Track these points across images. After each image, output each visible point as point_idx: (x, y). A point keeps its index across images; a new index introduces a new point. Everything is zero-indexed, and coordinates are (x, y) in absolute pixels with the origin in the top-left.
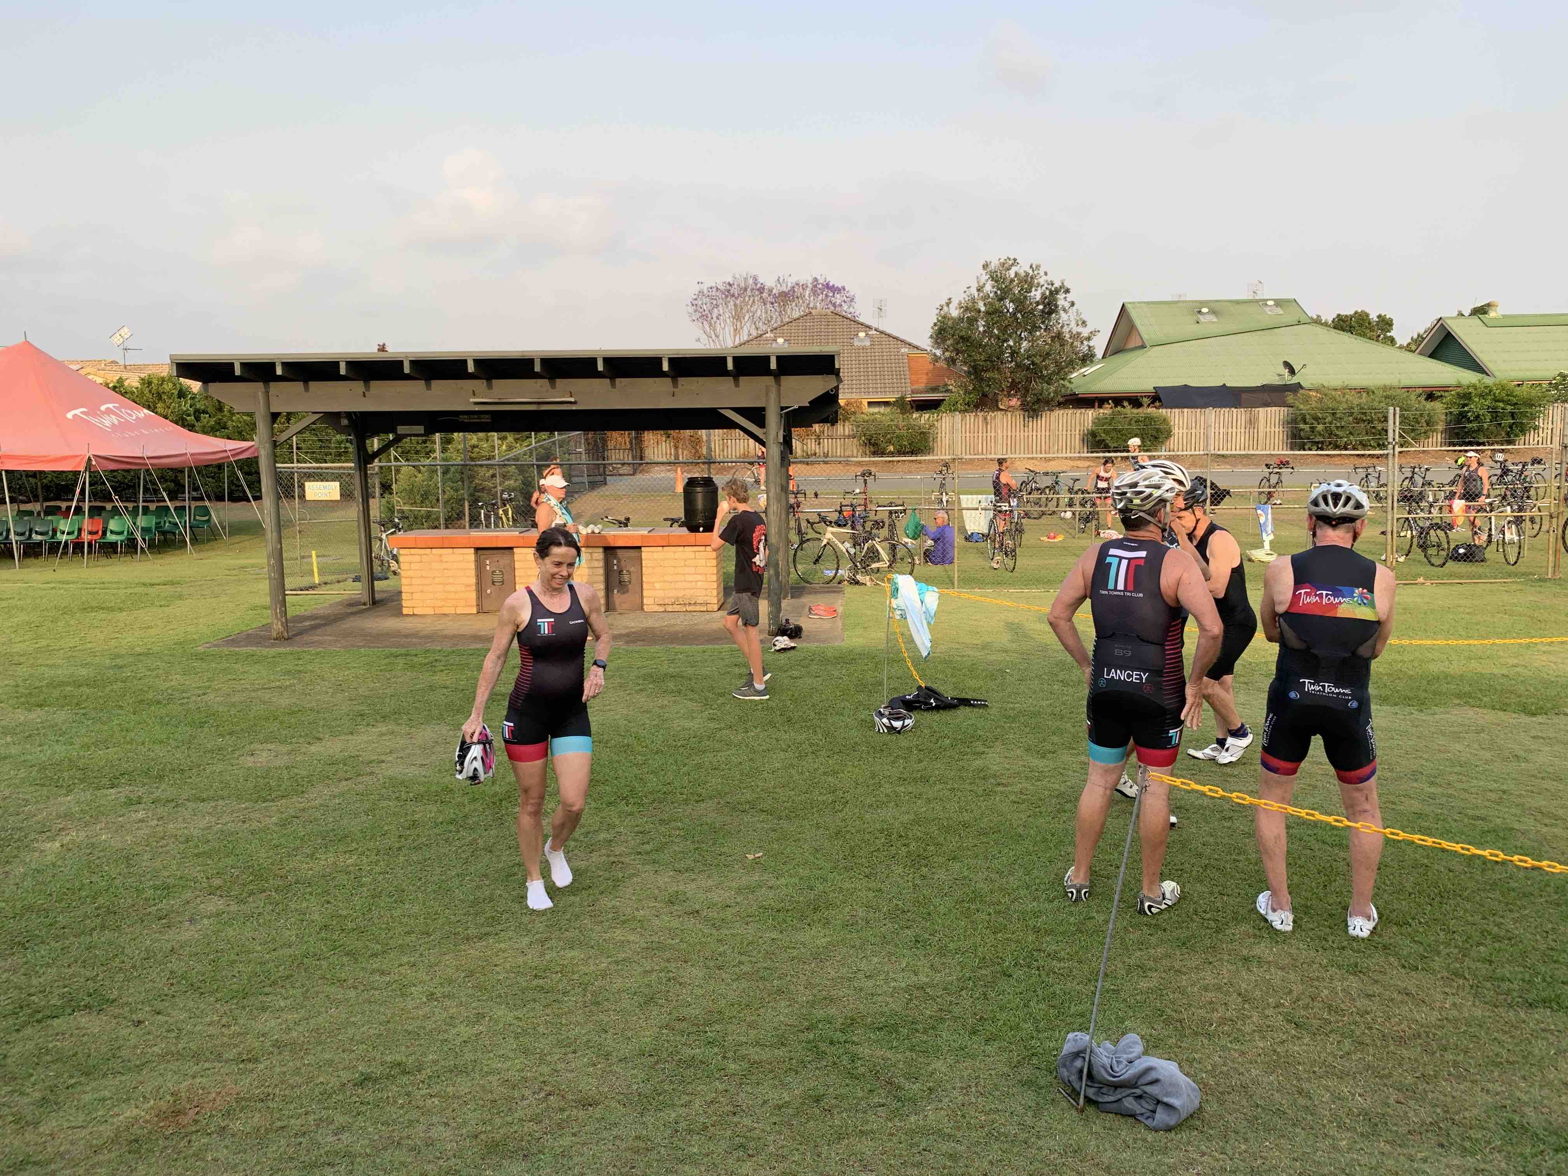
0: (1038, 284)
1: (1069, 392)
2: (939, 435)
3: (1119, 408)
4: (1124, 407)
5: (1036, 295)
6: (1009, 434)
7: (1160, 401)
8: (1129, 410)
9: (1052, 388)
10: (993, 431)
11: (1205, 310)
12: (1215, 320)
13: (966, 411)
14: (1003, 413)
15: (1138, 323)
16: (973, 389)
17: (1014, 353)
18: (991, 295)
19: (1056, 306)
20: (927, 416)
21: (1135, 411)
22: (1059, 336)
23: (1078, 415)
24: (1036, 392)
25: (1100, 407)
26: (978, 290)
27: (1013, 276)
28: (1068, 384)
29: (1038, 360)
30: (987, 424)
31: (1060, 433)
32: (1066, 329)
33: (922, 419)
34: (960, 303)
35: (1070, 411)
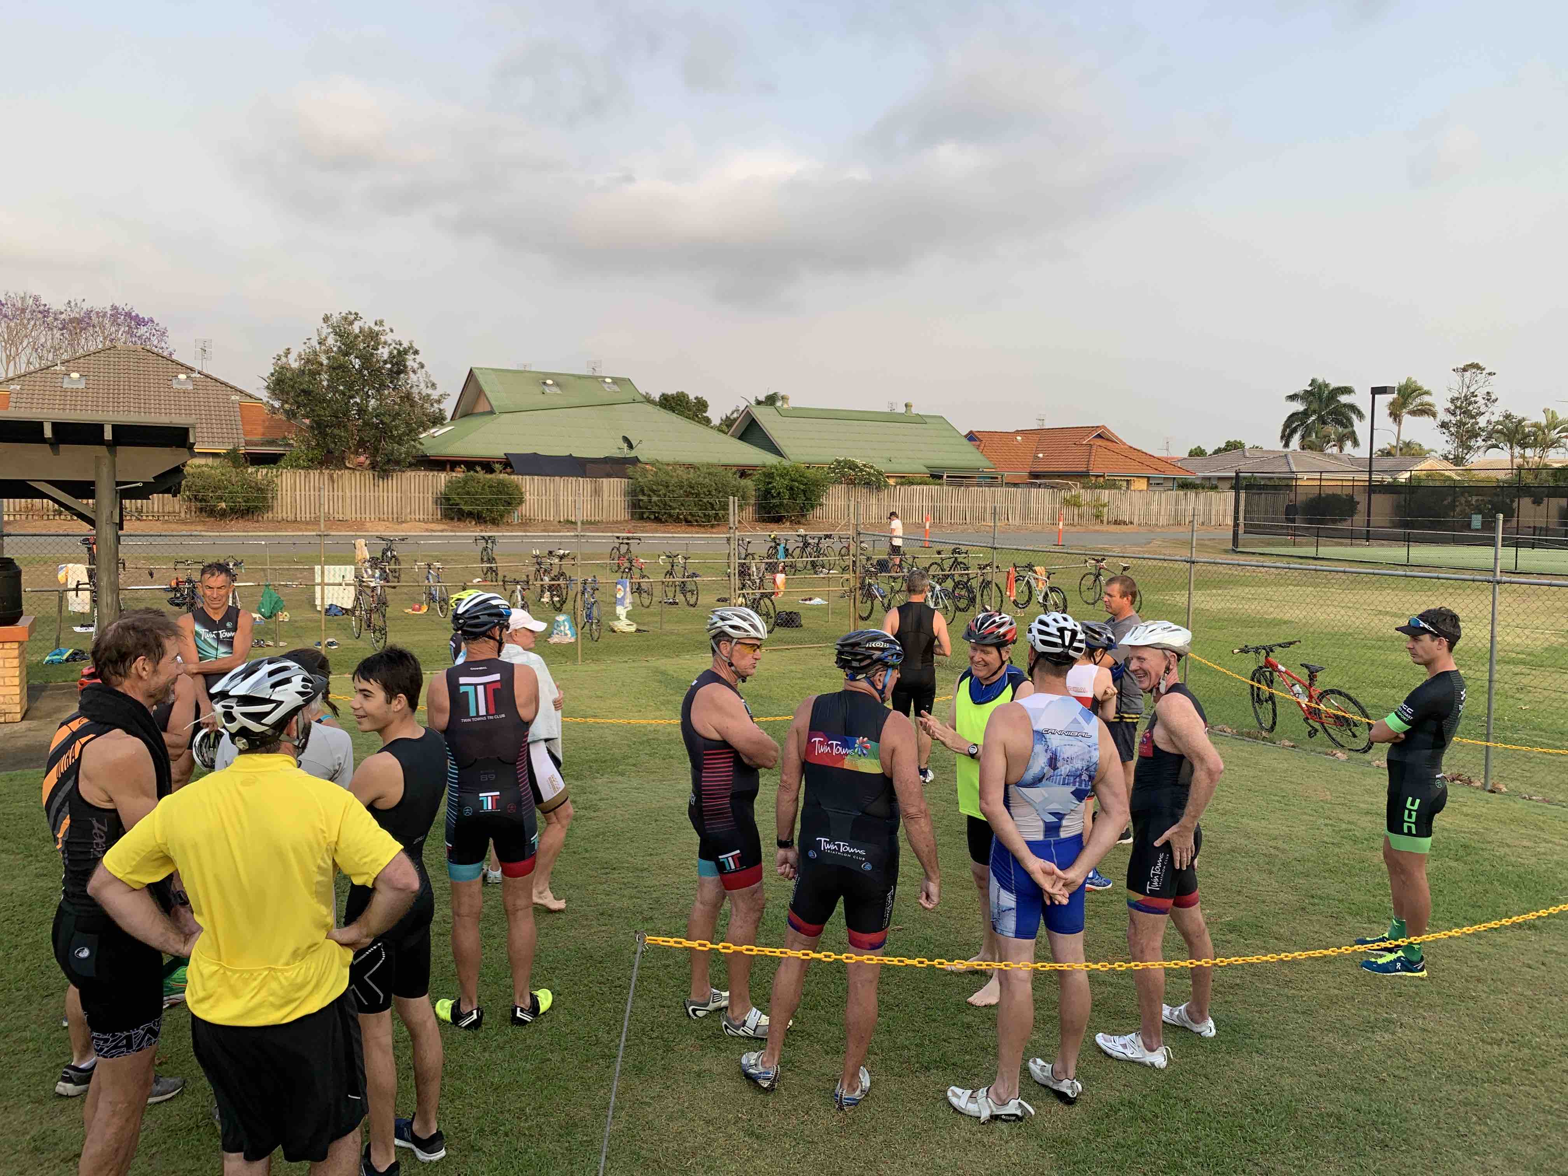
0: (385, 343)
1: (420, 453)
2: (279, 493)
3: (472, 473)
4: (477, 472)
5: (384, 353)
6: (358, 494)
7: (511, 467)
8: (481, 475)
9: (403, 449)
10: (340, 490)
11: (549, 382)
12: (559, 392)
13: (309, 467)
14: (351, 471)
15: (486, 388)
16: (318, 445)
17: (362, 411)
18: (335, 349)
19: (405, 366)
20: (265, 471)
21: (489, 476)
22: (408, 397)
23: (430, 477)
24: (386, 452)
25: (452, 470)
26: (320, 343)
27: (357, 331)
28: (418, 446)
29: (387, 419)
30: (333, 482)
31: (413, 495)
32: (415, 390)
33: (259, 474)
34: (300, 356)
35: (422, 473)
